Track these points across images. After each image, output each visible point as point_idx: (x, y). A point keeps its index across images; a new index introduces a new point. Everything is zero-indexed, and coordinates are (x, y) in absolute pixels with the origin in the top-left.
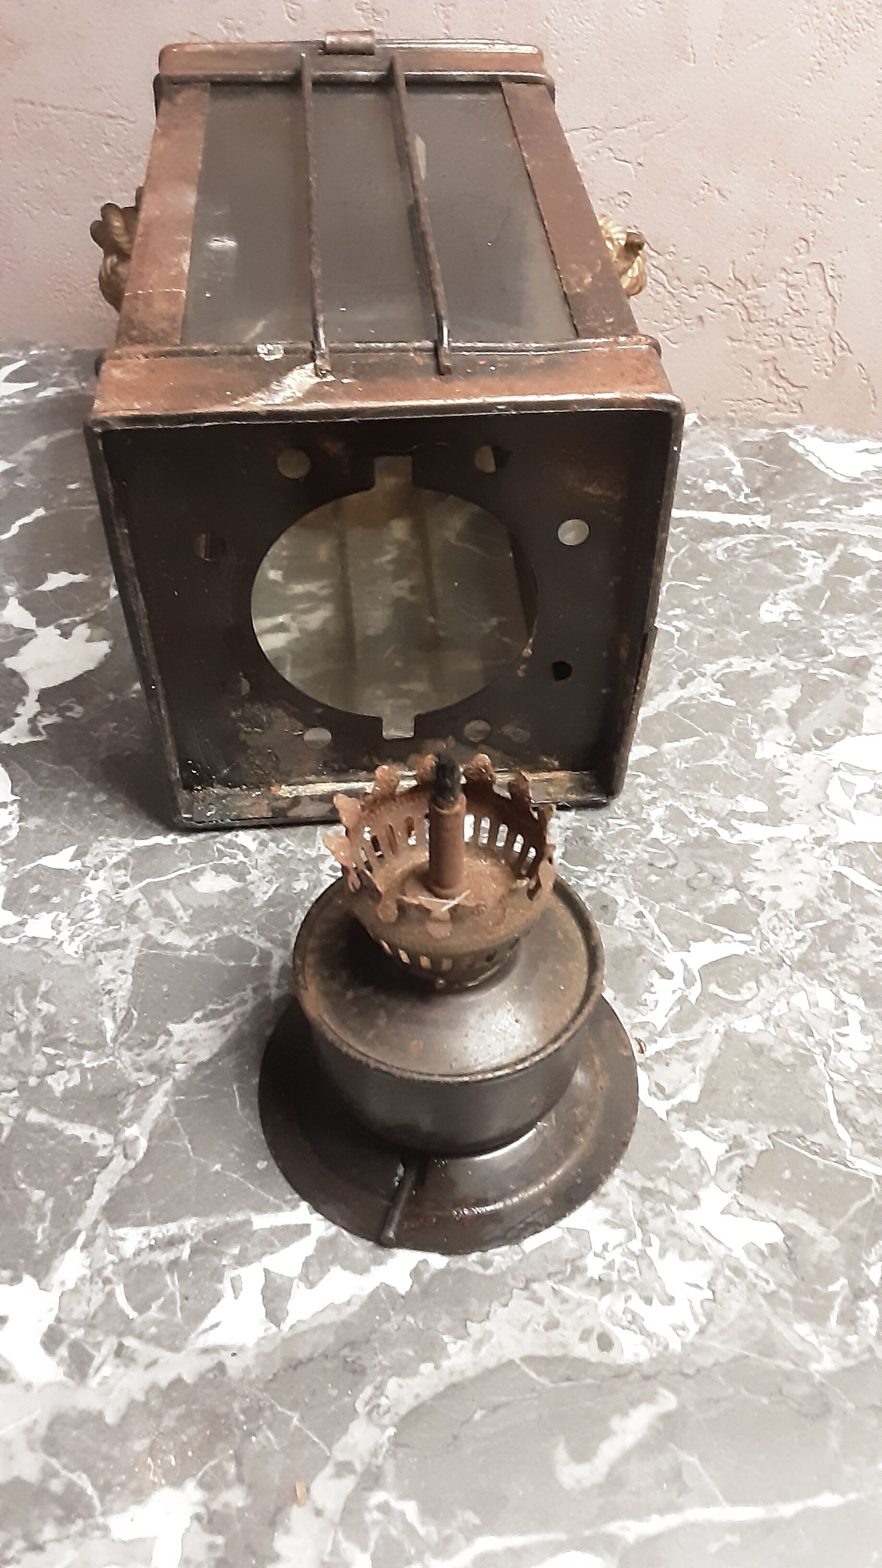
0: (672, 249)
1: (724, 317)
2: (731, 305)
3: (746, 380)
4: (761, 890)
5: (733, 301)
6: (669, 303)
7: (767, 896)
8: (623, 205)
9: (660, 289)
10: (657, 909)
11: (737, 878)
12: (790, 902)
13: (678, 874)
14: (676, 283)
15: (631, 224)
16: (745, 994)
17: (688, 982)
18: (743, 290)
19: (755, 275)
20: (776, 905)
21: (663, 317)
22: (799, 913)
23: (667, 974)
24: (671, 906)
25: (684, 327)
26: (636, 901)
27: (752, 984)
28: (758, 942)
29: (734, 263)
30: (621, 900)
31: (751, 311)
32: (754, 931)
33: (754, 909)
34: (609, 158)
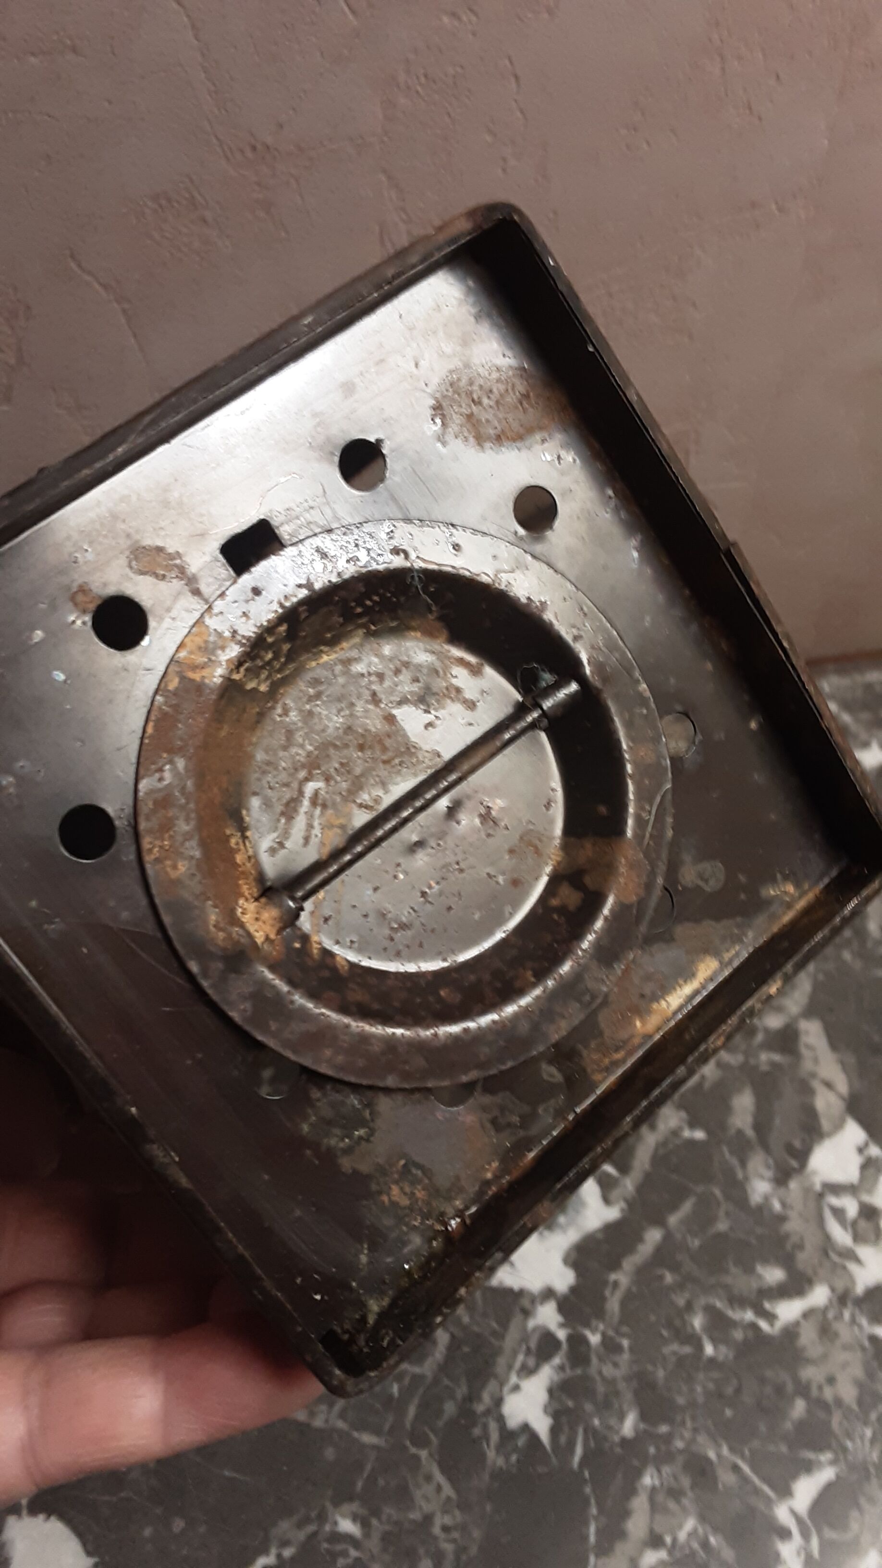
4: (820, 1388)
7: (828, 1394)
10: (747, 1452)
11: (797, 1381)
12: (848, 1392)
13: (747, 1399)
16: (855, 1526)
17: (805, 1535)
20: (839, 1402)
22: (860, 1402)
23: (785, 1534)
24: (756, 1443)
26: (725, 1451)
27: (854, 1514)
28: (841, 1457)
30: (712, 1455)
32: (834, 1444)
33: (822, 1415)
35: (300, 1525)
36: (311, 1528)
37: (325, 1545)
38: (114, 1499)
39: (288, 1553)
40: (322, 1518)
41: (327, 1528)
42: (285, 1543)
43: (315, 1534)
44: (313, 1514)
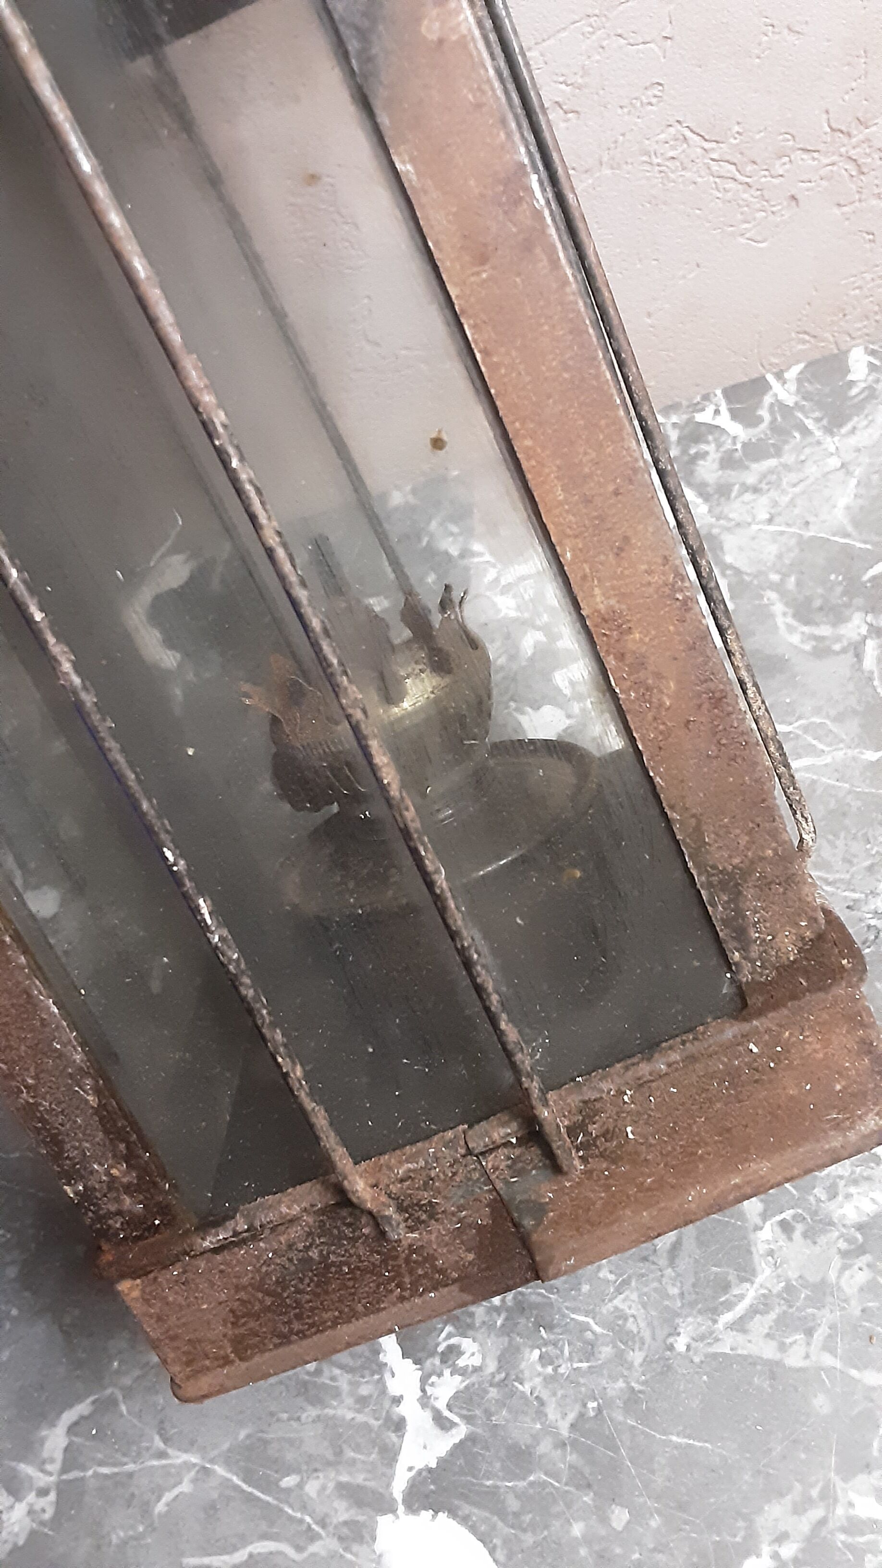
0: (737, 128)
1: (824, 183)
2: (833, 164)
3: (868, 246)
5: (835, 158)
6: (745, 196)
8: (654, 100)
9: (731, 185)
14: (749, 168)
15: (672, 121)
18: (845, 139)
19: (860, 115)
21: (739, 217)
25: (771, 218)
29: (827, 112)
31: (861, 161)
34: (621, 47)
35: (798, 1510)
36: (816, 1513)
37: (842, 1537)
38: (522, 1484)
39: (788, 1551)
40: (828, 1496)
41: (840, 1511)
42: (781, 1538)
43: (823, 1522)
44: (815, 1493)
